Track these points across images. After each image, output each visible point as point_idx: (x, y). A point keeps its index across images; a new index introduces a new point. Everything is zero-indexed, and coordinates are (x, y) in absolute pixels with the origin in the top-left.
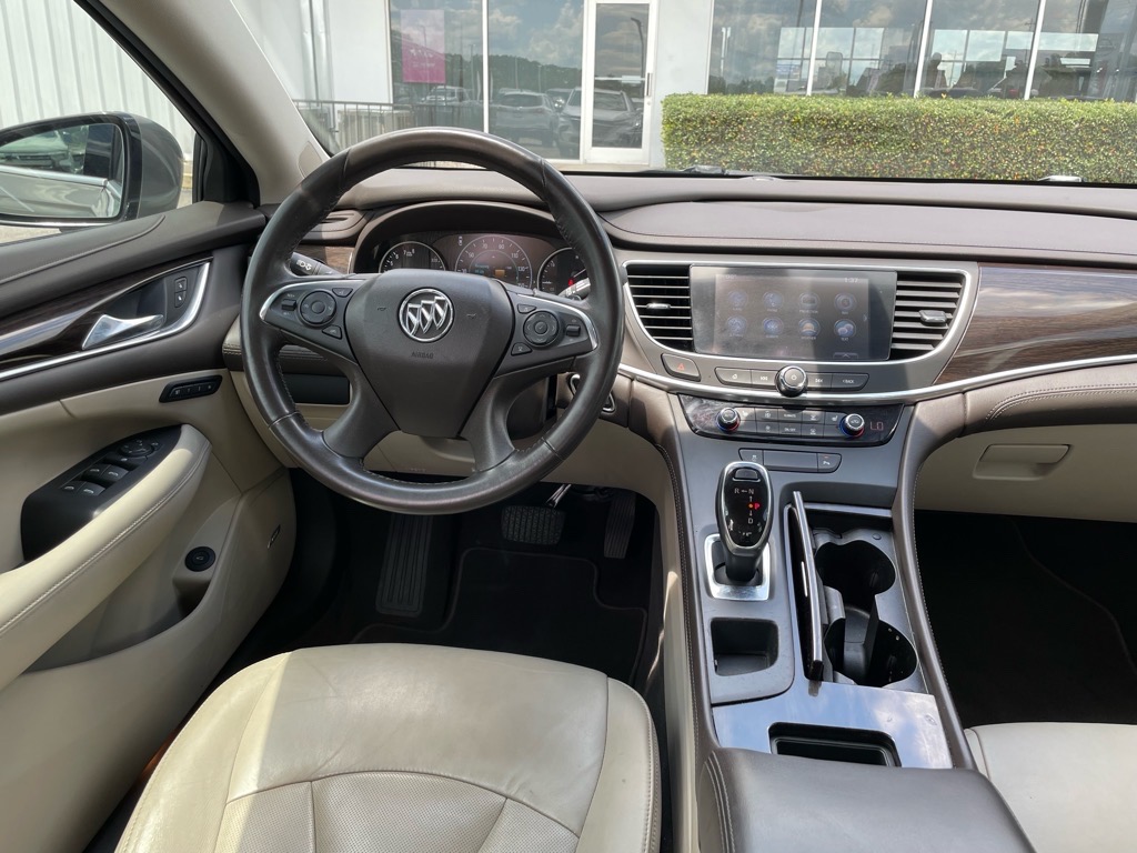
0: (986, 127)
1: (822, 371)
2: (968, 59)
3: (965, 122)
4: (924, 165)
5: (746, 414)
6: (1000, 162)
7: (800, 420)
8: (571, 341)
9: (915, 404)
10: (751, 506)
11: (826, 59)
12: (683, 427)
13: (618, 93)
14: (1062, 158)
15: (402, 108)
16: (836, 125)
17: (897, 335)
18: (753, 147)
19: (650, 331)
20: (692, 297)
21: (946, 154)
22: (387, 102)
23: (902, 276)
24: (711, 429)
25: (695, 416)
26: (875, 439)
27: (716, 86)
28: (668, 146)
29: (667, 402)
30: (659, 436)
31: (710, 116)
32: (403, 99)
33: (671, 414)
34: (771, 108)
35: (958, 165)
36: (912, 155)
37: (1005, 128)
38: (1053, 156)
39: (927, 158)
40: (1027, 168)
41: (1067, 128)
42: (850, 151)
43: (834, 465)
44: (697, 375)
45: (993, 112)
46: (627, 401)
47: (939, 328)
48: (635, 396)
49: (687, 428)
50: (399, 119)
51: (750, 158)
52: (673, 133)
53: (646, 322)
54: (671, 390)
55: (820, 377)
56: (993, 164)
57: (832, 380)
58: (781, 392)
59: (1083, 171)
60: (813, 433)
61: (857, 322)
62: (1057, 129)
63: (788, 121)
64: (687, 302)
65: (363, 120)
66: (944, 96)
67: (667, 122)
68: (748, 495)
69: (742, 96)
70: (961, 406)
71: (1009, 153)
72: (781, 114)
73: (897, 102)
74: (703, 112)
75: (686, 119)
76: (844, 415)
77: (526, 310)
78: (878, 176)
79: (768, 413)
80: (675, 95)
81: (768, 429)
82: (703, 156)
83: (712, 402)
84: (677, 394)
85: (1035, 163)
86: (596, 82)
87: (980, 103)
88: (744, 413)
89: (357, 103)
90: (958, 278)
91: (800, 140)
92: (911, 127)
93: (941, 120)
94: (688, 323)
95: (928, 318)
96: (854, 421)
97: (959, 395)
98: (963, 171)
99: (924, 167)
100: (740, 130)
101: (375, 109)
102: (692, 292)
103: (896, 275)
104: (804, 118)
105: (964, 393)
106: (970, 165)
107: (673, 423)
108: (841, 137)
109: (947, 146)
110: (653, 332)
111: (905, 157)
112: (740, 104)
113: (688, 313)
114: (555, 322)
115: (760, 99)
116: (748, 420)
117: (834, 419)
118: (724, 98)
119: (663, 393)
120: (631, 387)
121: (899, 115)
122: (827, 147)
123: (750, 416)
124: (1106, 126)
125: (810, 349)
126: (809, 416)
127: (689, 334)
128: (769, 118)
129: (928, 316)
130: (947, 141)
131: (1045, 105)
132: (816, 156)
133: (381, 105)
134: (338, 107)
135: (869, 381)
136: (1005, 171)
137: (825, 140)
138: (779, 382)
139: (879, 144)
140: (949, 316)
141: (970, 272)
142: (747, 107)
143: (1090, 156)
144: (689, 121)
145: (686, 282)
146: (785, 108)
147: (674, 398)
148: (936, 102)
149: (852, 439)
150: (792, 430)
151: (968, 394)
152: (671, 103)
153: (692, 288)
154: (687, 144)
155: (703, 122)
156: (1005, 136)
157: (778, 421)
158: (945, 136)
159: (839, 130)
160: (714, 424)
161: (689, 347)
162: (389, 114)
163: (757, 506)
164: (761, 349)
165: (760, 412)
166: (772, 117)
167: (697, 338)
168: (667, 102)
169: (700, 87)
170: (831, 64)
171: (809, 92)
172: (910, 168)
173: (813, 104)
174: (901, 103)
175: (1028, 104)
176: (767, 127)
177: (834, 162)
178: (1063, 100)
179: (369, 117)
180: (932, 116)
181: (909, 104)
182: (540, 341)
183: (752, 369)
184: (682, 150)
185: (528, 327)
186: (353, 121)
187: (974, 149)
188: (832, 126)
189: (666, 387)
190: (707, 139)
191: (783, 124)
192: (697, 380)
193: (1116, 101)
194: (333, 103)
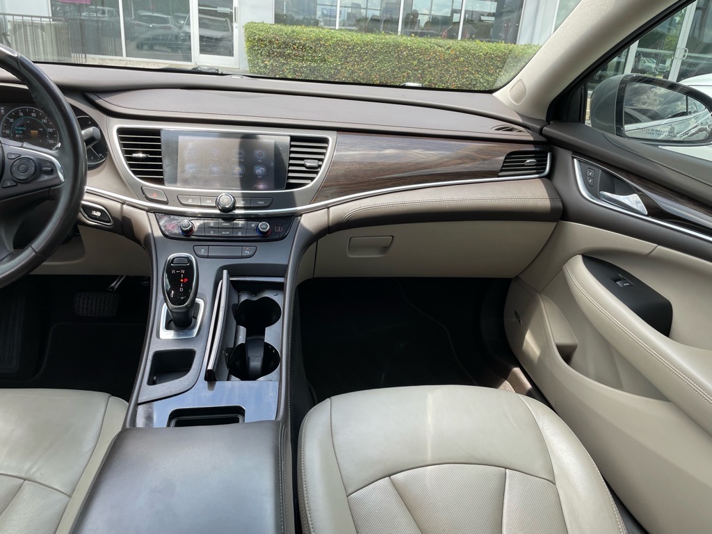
0: (436, 55)
1: (244, 196)
2: (433, 13)
3: (424, 52)
4: (403, 76)
5: (198, 224)
6: (445, 76)
7: (232, 226)
8: (46, 177)
9: (301, 215)
10: (182, 280)
11: (351, 7)
12: (158, 233)
13: (224, 20)
14: (477, 75)
15: (60, 20)
16: (353, 49)
17: (290, 175)
18: (303, 59)
19: (133, 172)
20: (163, 150)
21: (416, 70)
22: (47, 16)
23: (293, 139)
24: (175, 234)
25: (165, 226)
26: (277, 237)
27: (279, 19)
28: (249, 56)
29: (146, 218)
30: (142, 238)
31: (275, 38)
32: (60, 15)
33: (150, 225)
34: (313, 35)
35: (422, 78)
36: (397, 70)
37: (447, 57)
38: (473, 74)
39: (405, 72)
40: (459, 80)
41: (479, 57)
42: (361, 66)
43: (252, 253)
44: (166, 200)
45: (440, 46)
46: (120, 218)
47: (314, 170)
48: (125, 215)
49: (160, 234)
50: (55, 27)
51: (302, 67)
52: (252, 48)
53: (131, 166)
54: (149, 210)
55: (244, 200)
56: (441, 77)
57: (250, 201)
58: (220, 210)
59: (488, 84)
60: (240, 234)
61: (268, 167)
62: (474, 58)
63: (324, 45)
64: (159, 153)
65: (28, 27)
66: (413, 35)
67: (248, 40)
68: (180, 274)
69: (295, 27)
70: (326, 215)
71: (449, 71)
72: (320, 39)
73: (387, 37)
74: (271, 36)
75: (259, 40)
76: (258, 223)
77: (13, 157)
78: (378, 83)
79: (212, 223)
80: (253, 23)
81: (212, 233)
82: (272, 64)
83: (177, 217)
84: (154, 213)
85: (463, 78)
86: (199, 9)
87: (433, 40)
88: (197, 223)
89: (23, 16)
90: (325, 141)
91: (332, 57)
92: (395, 53)
93: (412, 50)
94: (161, 167)
95: (308, 164)
96: (264, 226)
97: (326, 210)
98: (425, 81)
99: (404, 78)
100: (294, 48)
101: (37, 20)
102: (163, 147)
103: (289, 138)
104: (333, 43)
105: (328, 208)
106: (429, 77)
107: (150, 231)
108: (356, 57)
109: (416, 66)
110: (135, 173)
111: (393, 71)
112: (293, 32)
113: (160, 160)
114: (33, 164)
115: (307, 30)
116: (199, 227)
117: (253, 225)
118: (283, 27)
119: (144, 212)
120: (122, 208)
121: (387, 45)
122: (348, 63)
123: (201, 225)
124: (500, 57)
125: (238, 183)
126: (238, 224)
127: (161, 173)
128: (312, 42)
129: (308, 163)
130: (415, 63)
131: (468, 44)
132: (342, 68)
133: (41, 17)
134: (10, 18)
135: (273, 202)
136: (447, 82)
137: (346, 58)
138: (218, 203)
139: (378, 62)
140: (320, 163)
141: (331, 137)
142: (298, 34)
143: (492, 75)
144: (262, 41)
145: (159, 140)
146: (321, 36)
147: (152, 216)
148: (409, 39)
149: (265, 237)
150: (227, 233)
151: (331, 209)
152: (248, 27)
153: (162, 143)
154: (261, 55)
155: (270, 42)
156: (447, 61)
157: (219, 228)
158: (414, 59)
159: (354, 53)
160: (177, 231)
161: (161, 182)
162: (48, 24)
163: (186, 280)
164: (207, 183)
165: (207, 223)
166: (314, 41)
167: (166, 176)
168: (247, 27)
169: (270, 19)
170: (354, 11)
171: (337, 27)
172: (395, 78)
173: (338, 34)
174: (390, 38)
175: (459, 43)
176: (311, 48)
177: (353, 72)
178: (477, 41)
179: (32, 26)
180: (406, 47)
181: (394, 39)
182: (22, 178)
183: (201, 196)
184: (258, 59)
185: (14, 169)
186: (20, 28)
187: (430, 68)
188: (350, 49)
189: (147, 208)
190: (273, 53)
191: (321, 46)
192: (166, 203)
193: (505, 43)
194: (5, 14)
